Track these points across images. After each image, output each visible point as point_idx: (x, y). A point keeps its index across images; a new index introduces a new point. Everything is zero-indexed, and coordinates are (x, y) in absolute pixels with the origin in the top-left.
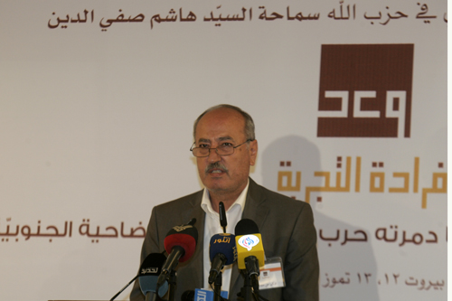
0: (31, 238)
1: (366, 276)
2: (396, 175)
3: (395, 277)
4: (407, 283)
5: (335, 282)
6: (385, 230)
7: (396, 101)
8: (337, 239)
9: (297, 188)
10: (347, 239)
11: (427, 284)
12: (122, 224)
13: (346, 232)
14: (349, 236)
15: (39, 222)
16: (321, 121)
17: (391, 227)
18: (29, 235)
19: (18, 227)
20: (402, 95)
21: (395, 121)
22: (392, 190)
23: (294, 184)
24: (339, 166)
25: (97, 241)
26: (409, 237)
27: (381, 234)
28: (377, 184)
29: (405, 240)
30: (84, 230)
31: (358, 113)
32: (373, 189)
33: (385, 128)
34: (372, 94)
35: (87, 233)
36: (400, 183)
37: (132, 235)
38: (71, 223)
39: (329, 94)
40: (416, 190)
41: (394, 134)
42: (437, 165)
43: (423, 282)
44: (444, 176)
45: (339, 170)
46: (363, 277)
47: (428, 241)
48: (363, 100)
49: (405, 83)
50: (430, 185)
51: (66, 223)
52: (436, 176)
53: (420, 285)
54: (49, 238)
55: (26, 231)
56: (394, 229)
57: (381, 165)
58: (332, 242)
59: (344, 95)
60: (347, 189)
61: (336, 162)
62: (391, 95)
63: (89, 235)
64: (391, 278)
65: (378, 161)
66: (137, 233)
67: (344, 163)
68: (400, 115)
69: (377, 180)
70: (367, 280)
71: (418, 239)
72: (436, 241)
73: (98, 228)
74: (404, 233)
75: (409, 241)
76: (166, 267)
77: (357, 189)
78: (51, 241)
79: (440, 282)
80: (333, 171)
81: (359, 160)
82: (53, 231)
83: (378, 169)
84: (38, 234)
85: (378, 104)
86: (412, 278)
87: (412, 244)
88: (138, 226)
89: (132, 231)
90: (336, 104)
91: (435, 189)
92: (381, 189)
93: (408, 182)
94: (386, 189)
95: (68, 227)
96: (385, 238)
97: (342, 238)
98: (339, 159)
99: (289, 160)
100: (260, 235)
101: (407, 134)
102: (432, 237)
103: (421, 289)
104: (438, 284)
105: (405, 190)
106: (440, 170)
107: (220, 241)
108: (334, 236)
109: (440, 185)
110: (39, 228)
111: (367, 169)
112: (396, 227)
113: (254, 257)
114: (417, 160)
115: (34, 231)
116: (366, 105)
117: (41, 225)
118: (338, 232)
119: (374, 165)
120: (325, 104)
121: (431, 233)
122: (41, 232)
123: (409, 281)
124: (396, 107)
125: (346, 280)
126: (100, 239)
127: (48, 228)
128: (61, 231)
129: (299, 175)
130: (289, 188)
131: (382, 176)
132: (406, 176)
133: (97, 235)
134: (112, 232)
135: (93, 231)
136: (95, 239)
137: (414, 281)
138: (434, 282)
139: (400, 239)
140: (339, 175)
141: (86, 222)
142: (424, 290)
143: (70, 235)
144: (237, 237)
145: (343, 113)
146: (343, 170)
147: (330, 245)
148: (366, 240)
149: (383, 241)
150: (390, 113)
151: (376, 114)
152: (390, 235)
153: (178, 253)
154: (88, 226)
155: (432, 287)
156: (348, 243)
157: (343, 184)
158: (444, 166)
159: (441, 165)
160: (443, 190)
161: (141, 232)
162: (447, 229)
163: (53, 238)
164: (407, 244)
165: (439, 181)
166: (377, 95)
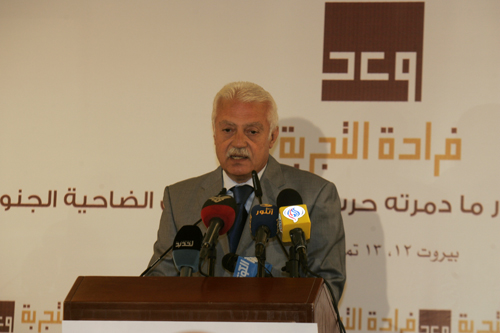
0: (12, 208)
1: (376, 247)
2: (406, 141)
3: (407, 248)
4: (419, 255)
6: (395, 199)
7: (406, 63)
8: (344, 208)
9: (301, 155)
10: (354, 209)
11: (440, 256)
12: (112, 193)
13: (354, 202)
14: (357, 207)
15: (20, 191)
16: (325, 83)
17: (402, 196)
18: (9, 205)
20: (412, 56)
21: (405, 83)
22: (402, 157)
23: (297, 150)
24: (346, 131)
25: (85, 212)
26: (421, 206)
27: (391, 203)
28: (386, 151)
29: (416, 210)
30: (70, 199)
31: (365, 76)
32: (382, 156)
33: (395, 91)
34: (380, 56)
35: (73, 202)
36: (410, 149)
37: (122, 205)
38: (55, 192)
39: (334, 55)
40: (428, 157)
41: (404, 98)
42: (450, 130)
43: (436, 254)
44: (458, 142)
45: (346, 136)
46: (372, 249)
47: (441, 211)
48: (371, 62)
49: (416, 45)
50: (442, 152)
51: (50, 192)
52: (449, 142)
53: (433, 257)
54: (32, 208)
55: (6, 201)
56: (405, 198)
57: (391, 130)
59: (350, 56)
60: (354, 156)
61: (342, 128)
62: (400, 57)
63: (75, 205)
64: (402, 250)
65: (387, 126)
66: (127, 203)
67: (350, 128)
68: (411, 77)
69: (387, 147)
70: (377, 252)
71: (430, 208)
72: (449, 210)
73: (85, 198)
74: (416, 202)
75: (421, 211)
77: (365, 156)
78: (33, 211)
79: (455, 254)
80: (339, 137)
81: (366, 125)
82: (36, 201)
83: (387, 135)
84: (19, 204)
85: (387, 66)
86: (424, 250)
87: (424, 214)
88: (129, 195)
89: (123, 201)
90: (341, 66)
91: (448, 156)
92: (391, 156)
93: (420, 148)
94: (396, 156)
95: (53, 197)
96: (395, 207)
97: (349, 208)
98: (346, 124)
99: (291, 125)
101: (418, 98)
102: (445, 207)
103: (435, 260)
104: (452, 256)
105: (417, 156)
106: (454, 136)
109: (453, 151)
110: (20, 197)
111: (375, 135)
112: (407, 196)
114: (429, 126)
115: (14, 200)
116: (374, 66)
117: (22, 194)
118: (346, 201)
119: (383, 130)
120: (329, 66)
121: (444, 202)
122: (22, 202)
123: (422, 253)
124: (406, 69)
125: (354, 252)
126: (87, 209)
127: (30, 198)
128: (45, 201)
129: (302, 141)
130: (292, 155)
131: (391, 142)
132: (417, 142)
133: (85, 205)
134: (101, 202)
135: (79, 200)
136: (82, 209)
137: (426, 253)
138: (448, 253)
139: (411, 209)
140: (345, 141)
141: (72, 192)
142: (437, 262)
143: (55, 205)
145: (349, 76)
146: (350, 136)
148: (375, 209)
149: (393, 210)
150: (399, 76)
151: (384, 77)
152: (401, 204)
154: (74, 195)
155: (446, 259)
156: (356, 213)
157: (350, 151)
158: (458, 131)
159: (454, 131)
160: (457, 157)
161: (132, 202)
162: (462, 198)
163: (36, 209)
164: (418, 214)
165: (453, 147)
166: (386, 55)
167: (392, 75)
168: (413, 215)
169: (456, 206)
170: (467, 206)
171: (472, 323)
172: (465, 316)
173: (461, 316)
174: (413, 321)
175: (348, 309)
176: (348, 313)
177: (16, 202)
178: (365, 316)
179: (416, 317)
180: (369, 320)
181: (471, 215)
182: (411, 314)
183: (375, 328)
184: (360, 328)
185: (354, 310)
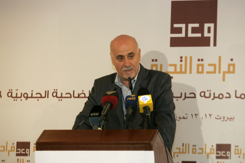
0: (29, 99)
1: (196, 115)
2: (210, 65)
3: (210, 115)
4: (216, 118)
5: (180, 118)
6: (204, 92)
7: (209, 28)
8: (181, 97)
10: (186, 97)
11: (226, 119)
12: (74, 91)
13: (185, 93)
14: (187, 96)
15: (32, 91)
16: (172, 39)
17: (208, 91)
18: (27, 98)
19: (21, 94)
20: (212, 25)
21: (209, 38)
22: (208, 73)
24: (181, 61)
26: (216, 95)
27: (203, 94)
28: (200, 70)
29: (214, 97)
30: (55, 94)
31: (190, 35)
32: (198, 72)
33: (204, 42)
34: (197, 25)
35: (56, 96)
36: (211, 69)
37: (79, 97)
38: (48, 91)
39: (176, 26)
40: (220, 72)
41: (209, 45)
42: (230, 60)
43: (224, 118)
44: (234, 65)
45: (181, 63)
46: (194, 116)
47: (226, 97)
48: (193, 28)
49: (214, 20)
50: (227, 70)
51: (46, 91)
52: (229, 65)
53: (222, 119)
55: (26, 95)
56: (209, 92)
57: (202, 60)
58: (178, 99)
59: (183, 26)
60: (185, 72)
61: (180, 59)
62: (206, 26)
63: (57, 97)
64: (208, 116)
65: (200, 58)
66: (81, 96)
67: (184, 59)
68: (211, 35)
69: (200, 68)
70: (196, 117)
71: (221, 96)
72: (230, 97)
73: (62, 94)
74: (214, 94)
75: (217, 97)
76: (104, 112)
77: (191, 72)
78: (38, 100)
79: (232, 118)
80: (178, 63)
81: (191, 58)
82: (39, 96)
83: (200, 62)
84: (32, 97)
85: (200, 30)
86: (218, 116)
87: (218, 99)
88: (82, 92)
89: (79, 95)
90: (179, 30)
91: (229, 72)
92: (202, 72)
93: (216, 68)
94: (205, 72)
95: (47, 93)
96: (204, 96)
97: (183, 97)
98: (181, 57)
99: (156, 59)
100: (150, 95)
101: (215, 45)
102: (228, 96)
103: (223, 121)
104: (231, 118)
105: (214, 72)
106: (232, 62)
107: (130, 99)
108: (180, 96)
109: (231, 70)
110: (32, 94)
111: (195, 63)
112: (210, 91)
113: (148, 106)
114: (220, 58)
115: (30, 95)
116: (194, 30)
118: (181, 93)
119: (199, 60)
120: (174, 30)
121: (227, 93)
122: (33, 96)
123: (217, 117)
124: (209, 31)
125: (185, 117)
126: (63, 99)
127: (37, 94)
128: (43, 95)
129: (161, 66)
131: (202, 65)
132: (214, 65)
133: (61, 97)
134: (69, 95)
135: (59, 95)
136: (60, 99)
137: (219, 117)
138: (229, 117)
139: (212, 97)
140: (181, 66)
141: (56, 91)
143: (48, 97)
144: (139, 97)
145: (183, 35)
146: (183, 63)
147: (177, 100)
148: (195, 97)
149: (204, 97)
150: (206, 34)
151: (199, 35)
152: (207, 95)
153: (109, 105)
154: (57, 93)
155: (229, 120)
156: (186, 99)
157: (183, 70)
158: (234, 60)
159: (232, 60)
160: (233, 72)
161: (83, 95)
162: (236, 91)
163: (39, 99)
164: (215, 99)
165: (231, 68)
166: (200, 25)
167: (203, 34)
168: (213, 99)
169: (233, 95)
170: (238, 95)
171: (241, 150)
172: (238, 146)
173: (236, 146)
174: (213, 149)
175: (183, 144)
176: (183, 146)
177: (31, 96)
178: (191, 147)
179: (215, 147)
180: (193, 149)
181: (240, 99)
182: (212, 146)
183: (195, 153)
184: (189, 153)
185: (186, 144)
